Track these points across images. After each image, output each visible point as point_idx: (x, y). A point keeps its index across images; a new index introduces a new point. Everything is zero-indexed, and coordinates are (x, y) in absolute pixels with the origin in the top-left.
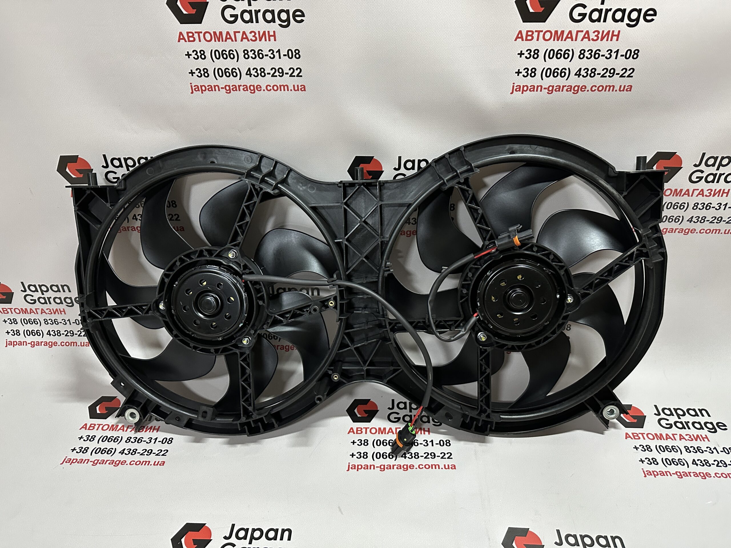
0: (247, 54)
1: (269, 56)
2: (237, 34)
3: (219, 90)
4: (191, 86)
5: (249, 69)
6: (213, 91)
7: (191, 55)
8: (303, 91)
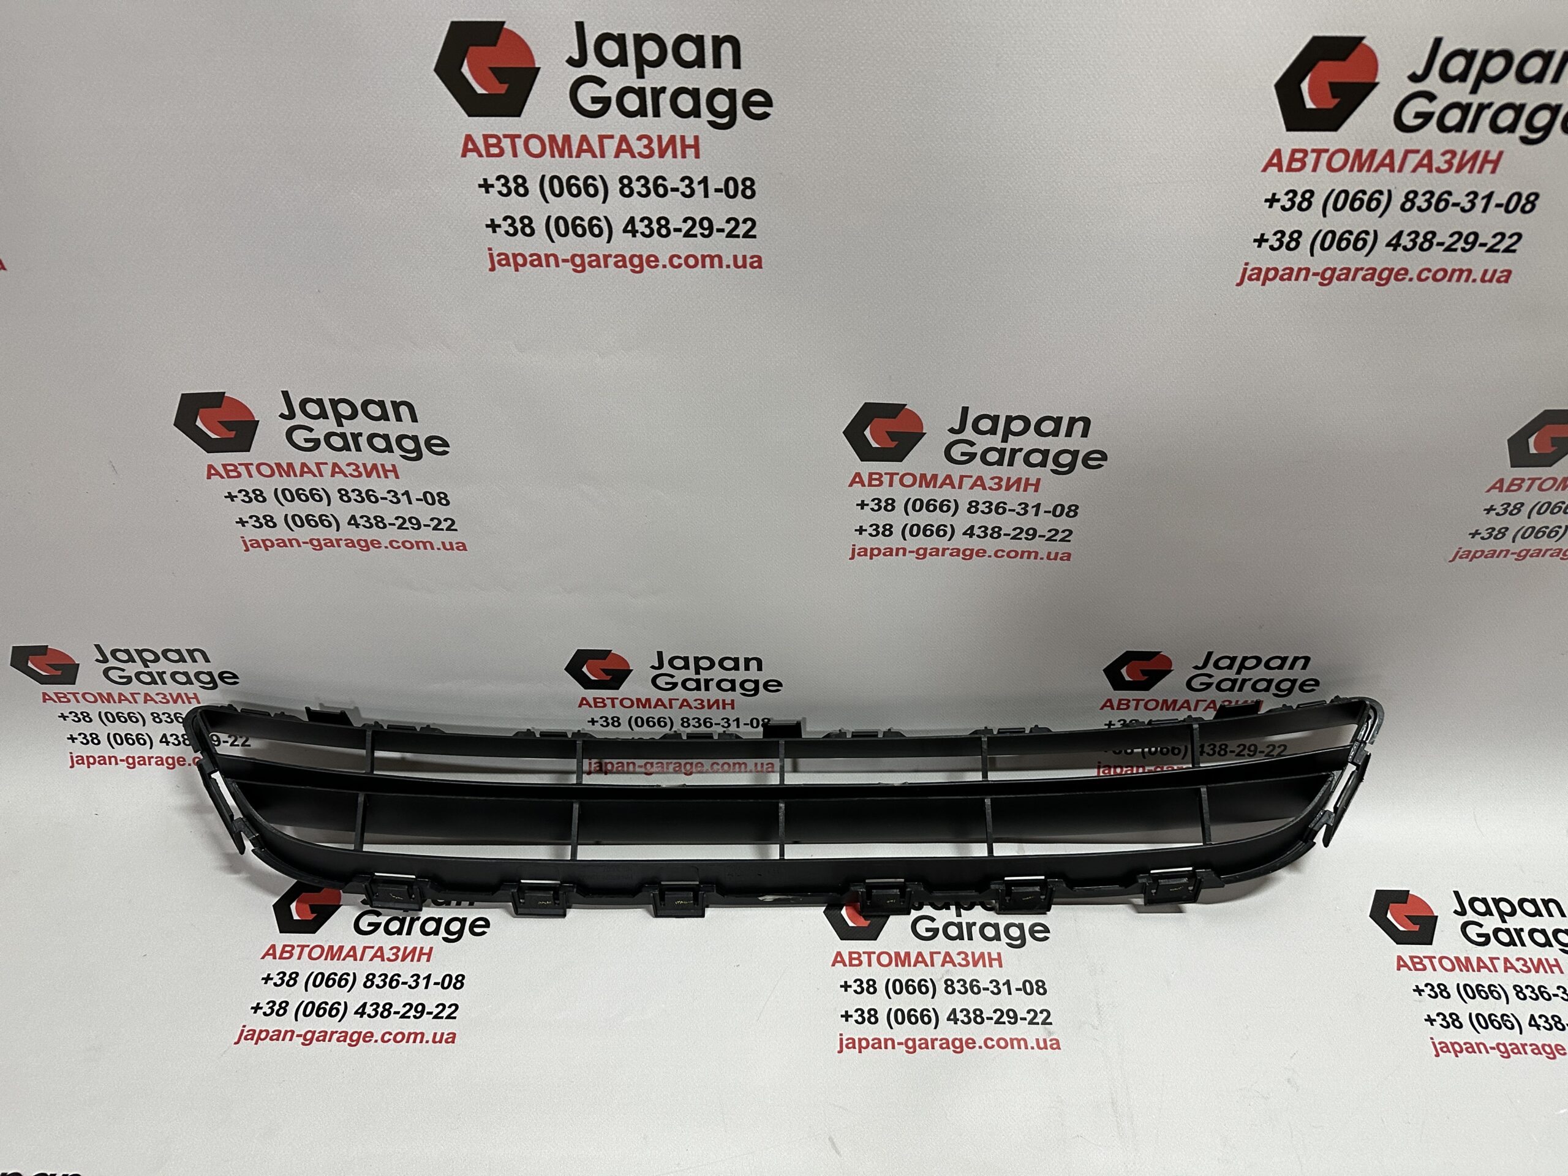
0: (629, 186)
1: (681, 190)
2: (606, 141)
3: (557, 265)
4: (491, 255)
5: (632, 220)
6: (542, 266)
7: (492, 186)
8: (755, 268)
